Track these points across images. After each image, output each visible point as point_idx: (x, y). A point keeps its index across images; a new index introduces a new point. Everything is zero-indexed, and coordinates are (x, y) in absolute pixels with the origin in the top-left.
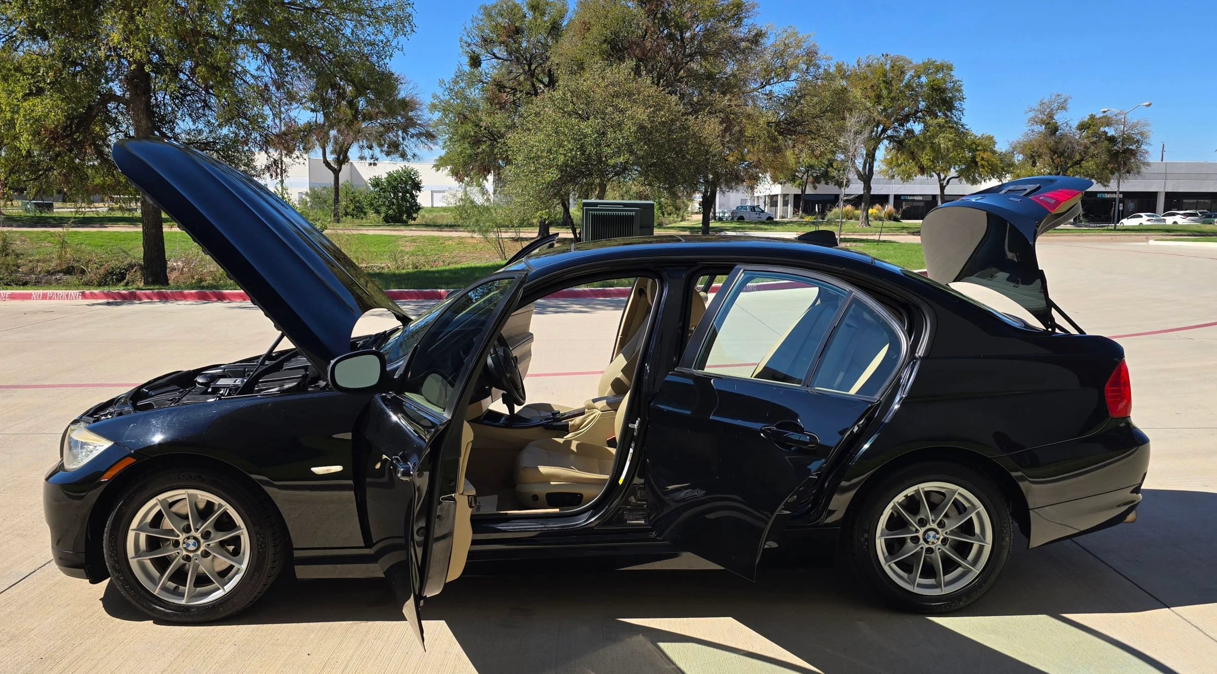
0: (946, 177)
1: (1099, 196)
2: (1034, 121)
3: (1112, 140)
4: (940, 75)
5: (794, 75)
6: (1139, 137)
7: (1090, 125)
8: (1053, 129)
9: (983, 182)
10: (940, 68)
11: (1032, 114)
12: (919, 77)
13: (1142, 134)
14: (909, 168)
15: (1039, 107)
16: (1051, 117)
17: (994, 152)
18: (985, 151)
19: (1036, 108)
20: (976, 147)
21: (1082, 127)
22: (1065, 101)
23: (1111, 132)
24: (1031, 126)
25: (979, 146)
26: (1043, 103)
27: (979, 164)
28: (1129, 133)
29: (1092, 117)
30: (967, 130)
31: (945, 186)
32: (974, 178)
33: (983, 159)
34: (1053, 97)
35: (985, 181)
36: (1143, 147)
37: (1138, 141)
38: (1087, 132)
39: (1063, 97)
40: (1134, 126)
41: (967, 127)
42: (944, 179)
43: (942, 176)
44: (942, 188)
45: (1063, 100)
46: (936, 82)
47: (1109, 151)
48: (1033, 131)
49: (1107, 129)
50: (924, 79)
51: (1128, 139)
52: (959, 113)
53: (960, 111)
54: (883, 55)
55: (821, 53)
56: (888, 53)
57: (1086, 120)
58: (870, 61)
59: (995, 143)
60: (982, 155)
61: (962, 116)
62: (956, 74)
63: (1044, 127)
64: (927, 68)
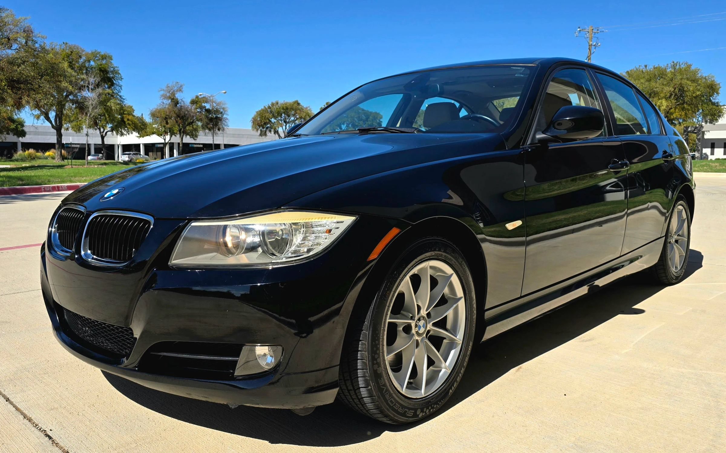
0: (104, 130)
1: (190, 145)
2: (165, 97)
3: (208, 111)
4: (104, 62)
5: (15, 46)
6: (221, 110)
7: (197, 101)
8: (175, 102)
9: (127, 134)
10: (104, 57)
11: (162, 92)
12: (89, 61)
13: (223, 109)
14: (80, 124)
15: (166, 89)
16: (173, 94)
17: (134, 116)
18: (129, 114)
19: (165, 89)
20: (123, 112)
21: (193, 102)
22: (181, 86)
23: (208, 106)
24: (163, 100)
25: (125, 111)
26: (168, 87)
27: (127, 123)
28: (217, 108)
29: (197, 97)
30: (124, 99)
31: (104, 137)
32: (121, 132)
33: (128, 120)
34: (174, 83)
35: (128, 134)
36: (225, 116)
37: (222, 113)
38: (196, 106)
39: (180, 84)
40: (218, 104)
42: (103, 132)
43: (102, 130)
44: (103, 138)
45: (180, 86)
46: (103, 66)
47: (207, 117)
48: (163, 103)
49: (205, 105)
50: (92, 63)
51: (217, 111)
52: (119, 88)
53: (119, 86)
54: (64, 43)
56: (68, 43)
57: (194, 98)
58: (53, 46)
59: (133, 111)
60: (128, 117)
61: (121, 90)
62: (115, 63)
63: (170, 101)
64: (95, 55)
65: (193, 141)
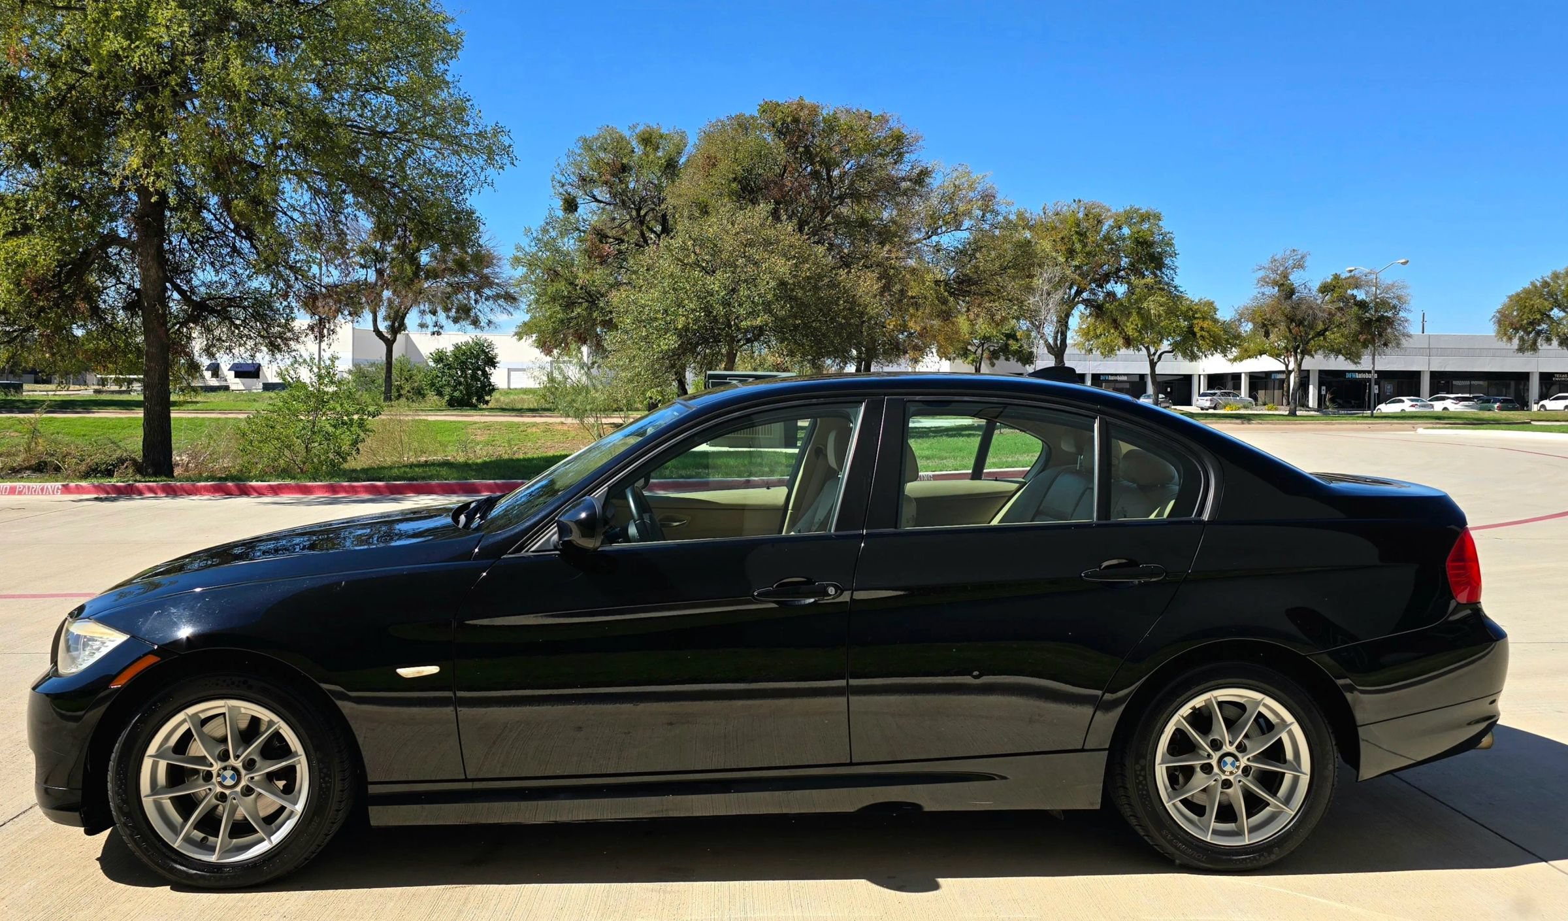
0: (1156, 351)
1: (1348, 376)
2: (1264, 281)
3: (1362, 305)
4: (1146, 226)
5: (967, 223)
6: (1395, 302)
7: (1334, 287)
8: (1289, 292)
9: (1204, 357)
10: (1145, 218)
11: (1261, 274)
12: (1120, 228)
13: (1399, 298)
14: (1111, 340)
15: (1271, 265)
16: (1285, 276)
17: (1215, 321)
18: (1204, 319)
19: (1267, 266)
20: (1193, 314)
21: (1325, 289)
22: (1302, 258)
23: (1361, 295)
24: (1260, 287)
25: (1197, 313)
26: (1275, 260)
27: (1198, 335)
28: (1383, 297)
29: (1336, 277)
30: (1181, 292)
31: (1156, 363)
32: (1192, 352)
33: (1202, 329)
34: (1288, 252)
35: (1206, 356)
36: (1402, 314)
37: (1394, 307)
38: (1332, 295)
39: (1299, 252)
40: (1388, 289)
41: (1181, 289)
42: (1154, 354)
43: (1152, 350)
44: (1153, 365)
45: (1300, 257)
46: (1141, 234)
47: (1359, 319)
48: (1263, 294)
49: (1355, 292)
50: (1126, 231)
51: (1383, 304)
52: (1171, 272)
53: (1173, 269)
54: (1075, 201)
55: (1000, 197)
56: (1081, 199)
57: (1329, 280)
58: (1059, 209)
59: (1215, 310)
60: (1201, 323)
61: (1174, 276)
62: (1166, 225)
63: (1277, 288)
64: (1129, 217)
65: (1352, 367)
